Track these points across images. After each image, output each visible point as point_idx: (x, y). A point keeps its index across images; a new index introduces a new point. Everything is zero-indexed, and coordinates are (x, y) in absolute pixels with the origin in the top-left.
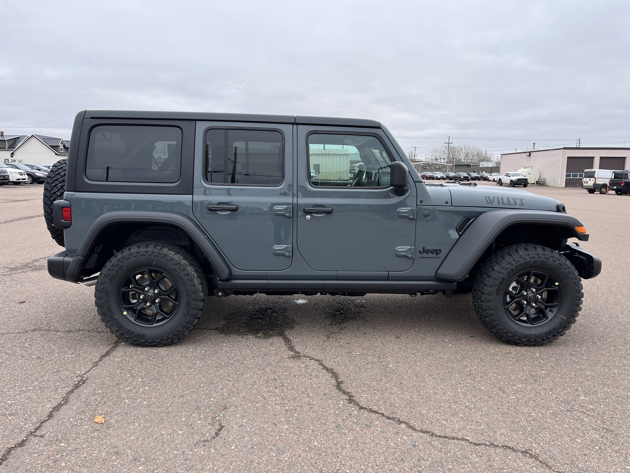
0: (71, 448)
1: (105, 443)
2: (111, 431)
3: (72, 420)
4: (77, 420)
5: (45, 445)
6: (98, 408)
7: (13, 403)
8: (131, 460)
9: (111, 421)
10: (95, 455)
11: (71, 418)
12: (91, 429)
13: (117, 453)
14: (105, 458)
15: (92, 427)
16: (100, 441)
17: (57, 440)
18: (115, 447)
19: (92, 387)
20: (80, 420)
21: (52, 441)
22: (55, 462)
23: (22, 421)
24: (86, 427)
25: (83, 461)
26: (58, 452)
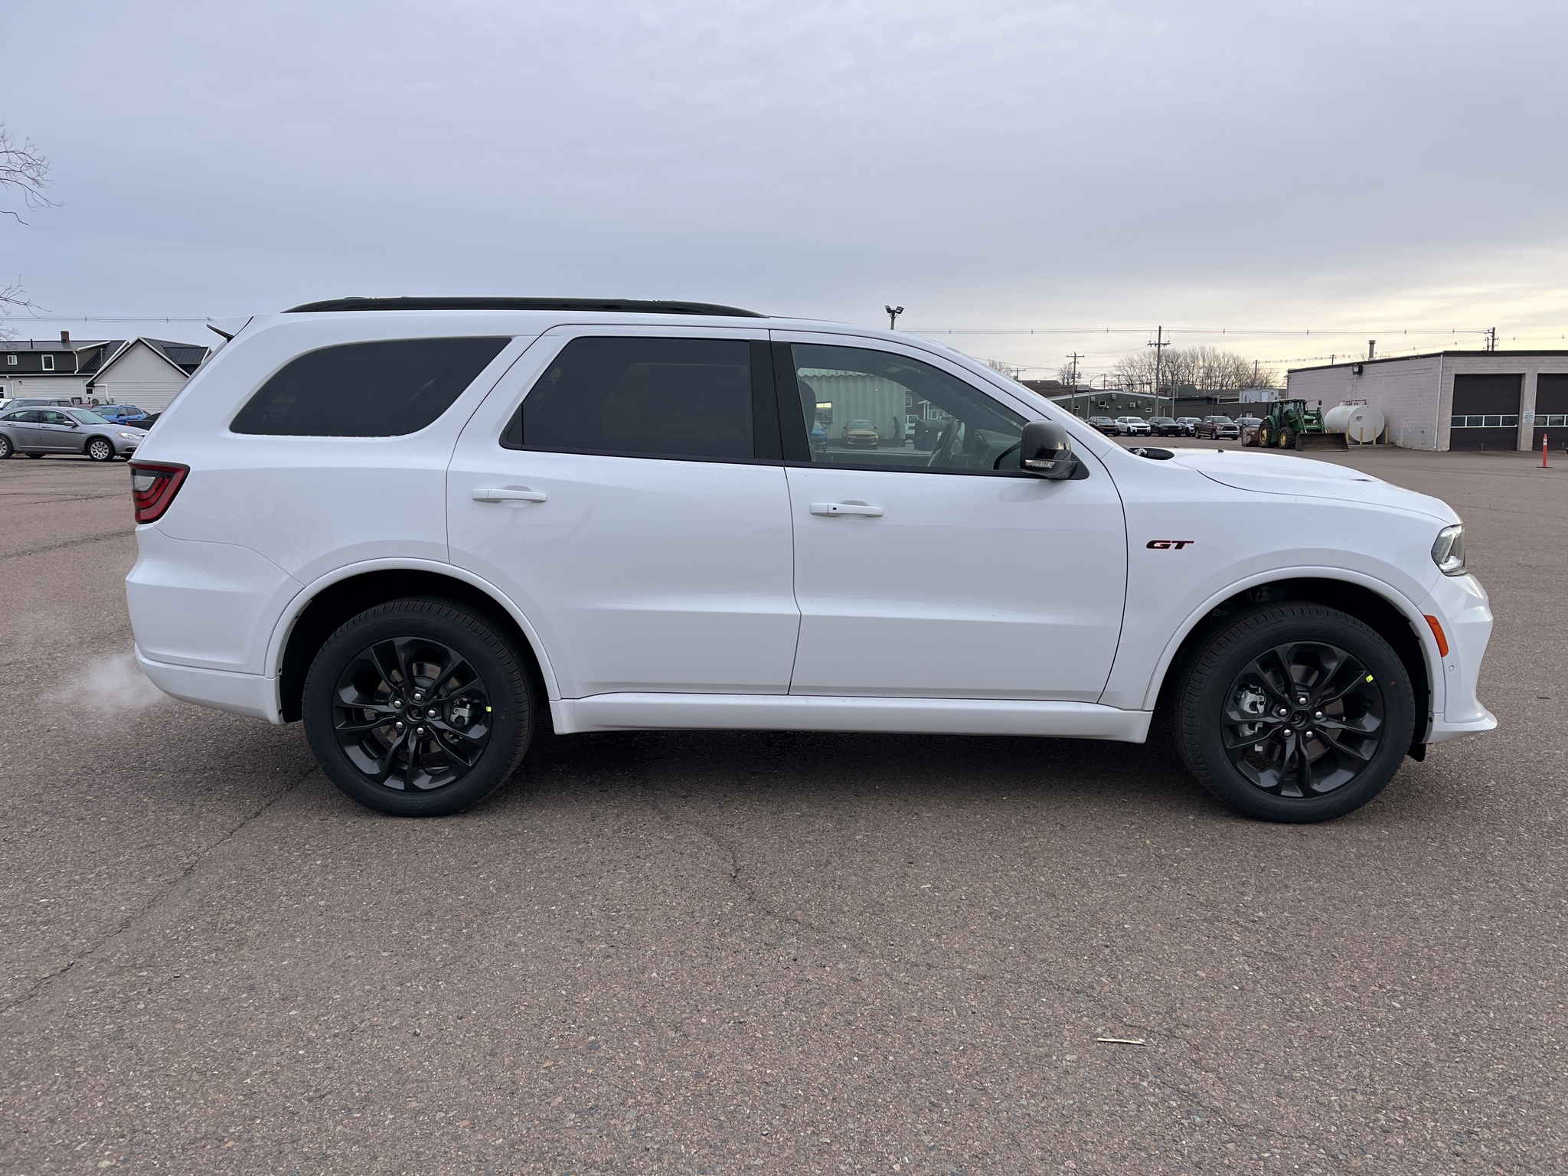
0: (160, 979)
1: (230, 970)
2: (245, 950)
3: (168, 931)
4: (178, 932)
5: (109, 975)
6: (224, 911)
7: (52, 903)
8: (276, 1000)
9: (248, 934)
10: (206, 991)
11: (167, 928)
12: (205, 948)
13: (252, 988)
14: (225, 996)
15: (208, 944)
16: (220, 968)
17: (134, 965)
18: (250, 977)
19: (218, 874)
20: (186, 931)
21: (124, 967)
22: (125, 1002)
23: (67, 935)
24: (195, 944)
25: (180, 1000)
26: (133, 986)
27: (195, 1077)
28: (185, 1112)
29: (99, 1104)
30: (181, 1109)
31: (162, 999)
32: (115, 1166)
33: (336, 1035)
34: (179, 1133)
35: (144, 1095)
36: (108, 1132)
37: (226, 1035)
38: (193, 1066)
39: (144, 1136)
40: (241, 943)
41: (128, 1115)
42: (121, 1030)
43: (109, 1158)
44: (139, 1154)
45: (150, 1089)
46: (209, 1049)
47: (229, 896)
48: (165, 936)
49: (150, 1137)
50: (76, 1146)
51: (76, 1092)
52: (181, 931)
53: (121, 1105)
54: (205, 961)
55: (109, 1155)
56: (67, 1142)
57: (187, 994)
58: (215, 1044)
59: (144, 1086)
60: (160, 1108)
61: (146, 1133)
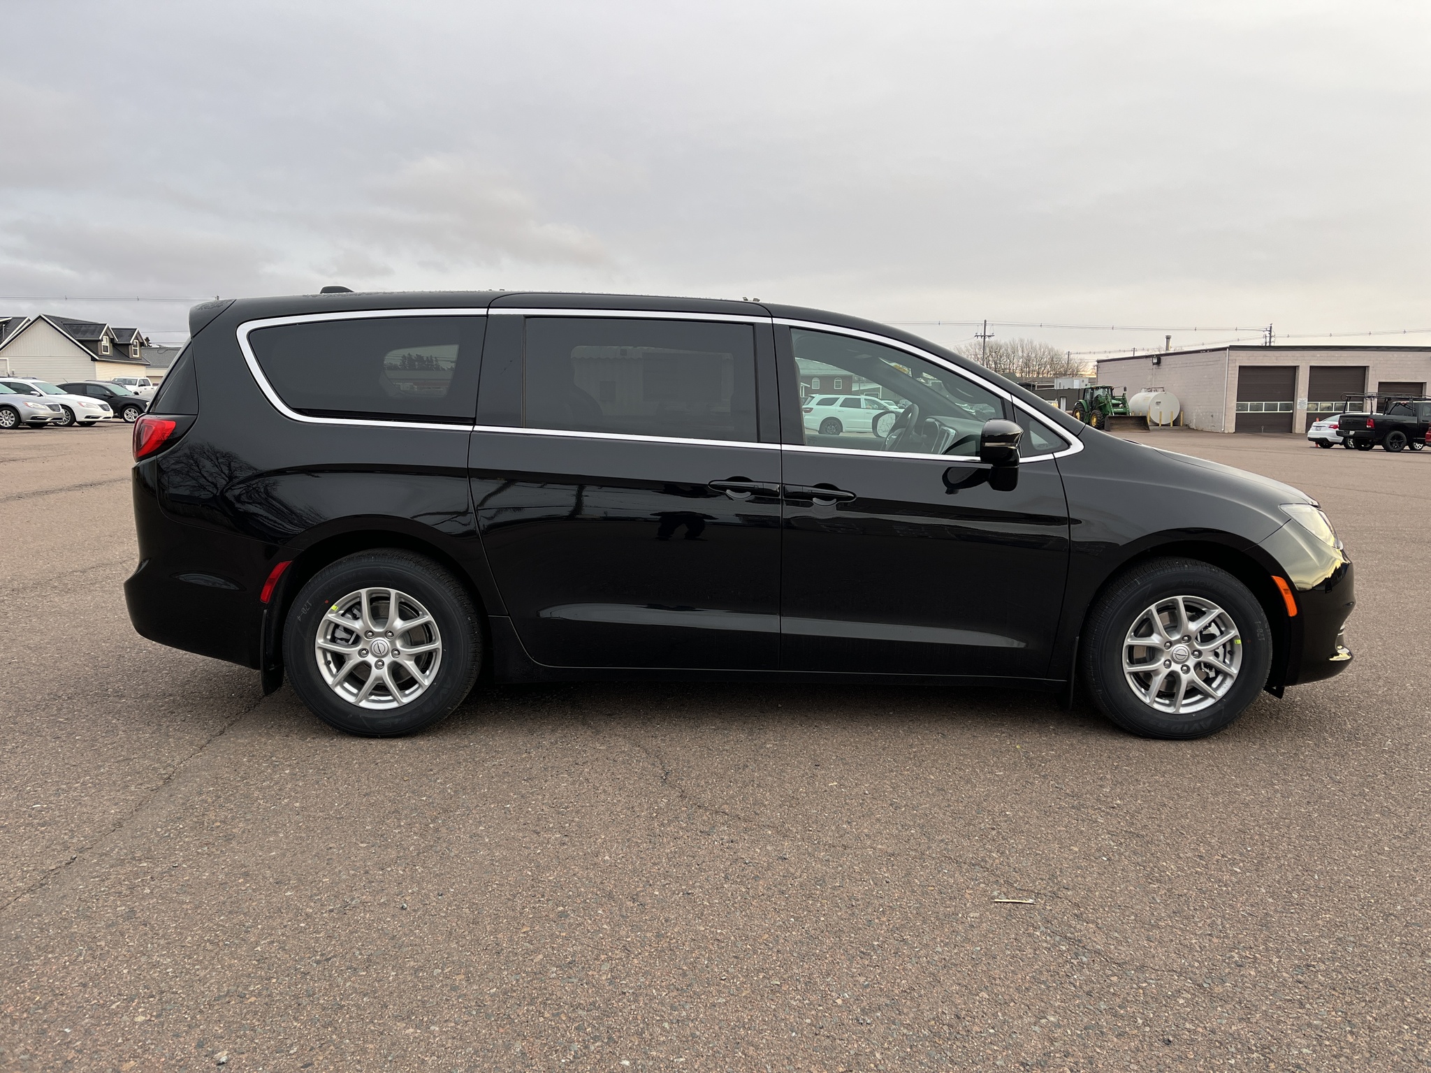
0: (159, 869)
1: (223, 861)
2: (234, 843)
3: (159, 830)
4: (169, 830)
5: (112, 867)
6: (210, 812)
7: (45, 808)
8: (270, 883)
9: (234, 829)
10: (205, 878)
11: (158, 827)
12: (197, 842)
13: (246, 874)
14: (223, 881)
15: (199, 839)
16: (214, 858)
17: (134, 858)
18: (243, 866)
19: (196, 782)
20: (176, 829)
21: (124, 860)
22: (132, 888)
23: (65, 834)
24: (187, 839)
25: (182, 885)
26: (136, 875)
27: (209, 947)
28: (205, 976)
29: (125, 971)
30: (202, 974)
31: (166, 885)
32: (150, 1020)
33: (331, 911)
34: (203, 992)
35: (165, 962)
36: (138, 994)
37: (230, 912)
38: (206, 938)
39: (172, 996)
40: (229, 838)
41: (154, 979)
42: (132, 911)
43: (144, 1013)
44: (170, 1010)
45: (169, 957)
46: (219, 925)
47: (210, 800)
48: (157, 834)
49: (177, 996)
50: (111, 1005)
51: (102, 962)
52: (171, 829)
53: (146, 971)
54: (198, 853)
55: (142, 1012)
56: (102, 1002)
57: (188, 880)
58: (222, 920)
59: (164, 955)
60: (182, 972)
61: (173, 993)
